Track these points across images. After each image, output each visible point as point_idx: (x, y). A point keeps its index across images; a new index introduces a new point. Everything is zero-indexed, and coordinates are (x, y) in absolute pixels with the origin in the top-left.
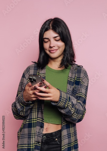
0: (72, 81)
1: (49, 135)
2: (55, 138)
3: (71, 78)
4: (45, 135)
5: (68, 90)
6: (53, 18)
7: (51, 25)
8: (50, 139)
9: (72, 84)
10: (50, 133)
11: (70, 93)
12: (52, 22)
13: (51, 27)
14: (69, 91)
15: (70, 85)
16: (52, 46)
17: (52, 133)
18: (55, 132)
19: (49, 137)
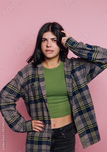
0: (69, 74)
1: (57, 130)
2: (62, 133)
3: (67, 72)
4: (53, 130)
5: (67, 84)
6: (52, 22)
7: (50, 28)
8: (57, 134)
9: (70, 77)
10: (58, 129)
11: (71, 86)
12: (51, 25)
13: (50, 30)
14: (69, 84)
15: (69, 79)
16: (49, 46)
17: (59, 128)
18: (62, 127)
19: (56, 132)
